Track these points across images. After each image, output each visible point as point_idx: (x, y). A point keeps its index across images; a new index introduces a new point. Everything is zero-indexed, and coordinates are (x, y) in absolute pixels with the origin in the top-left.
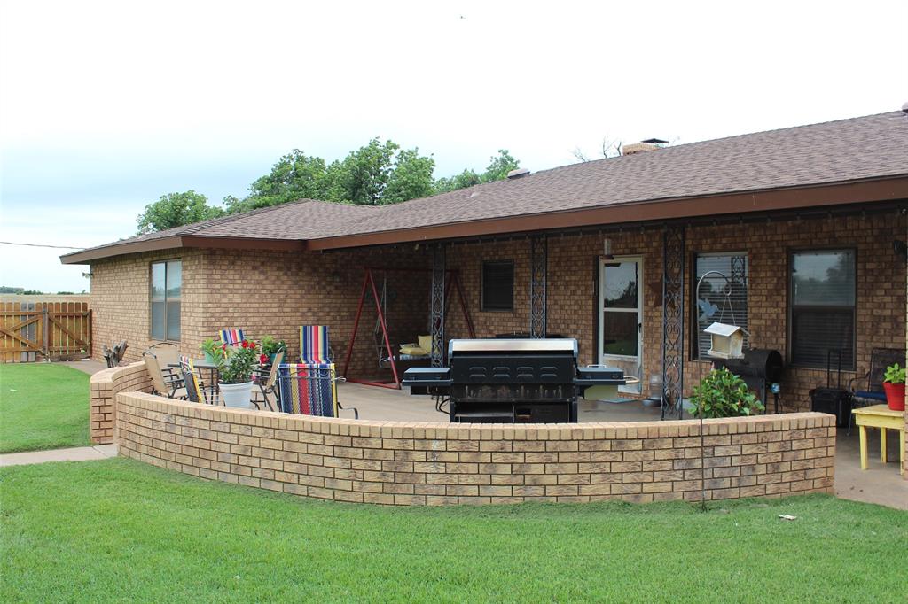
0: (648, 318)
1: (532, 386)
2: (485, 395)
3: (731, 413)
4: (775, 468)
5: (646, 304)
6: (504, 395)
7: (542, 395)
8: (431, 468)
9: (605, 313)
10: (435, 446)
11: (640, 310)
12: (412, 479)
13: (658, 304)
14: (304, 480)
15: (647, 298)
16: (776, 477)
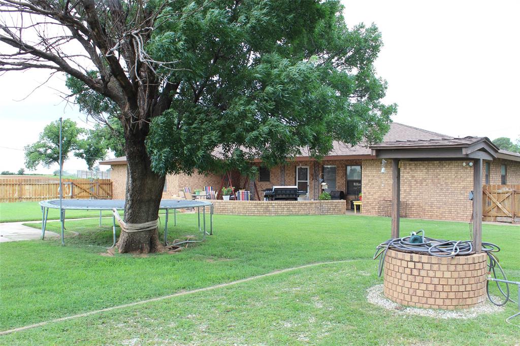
0: (310, 183)
1: (289, 195)
2: (280, 196)
3: (326, 200)
4: (334, 209)
5: (310, 179)
6: (284, 197)
7: (291, 196)
8: (273, 209)
9: (299, 182)
10: (273, 205)
11: (308, 181)
12: (269, 211)
13: (313, 180)
14: (248, 212)
15: (310, 178)
16: (334, 211)
